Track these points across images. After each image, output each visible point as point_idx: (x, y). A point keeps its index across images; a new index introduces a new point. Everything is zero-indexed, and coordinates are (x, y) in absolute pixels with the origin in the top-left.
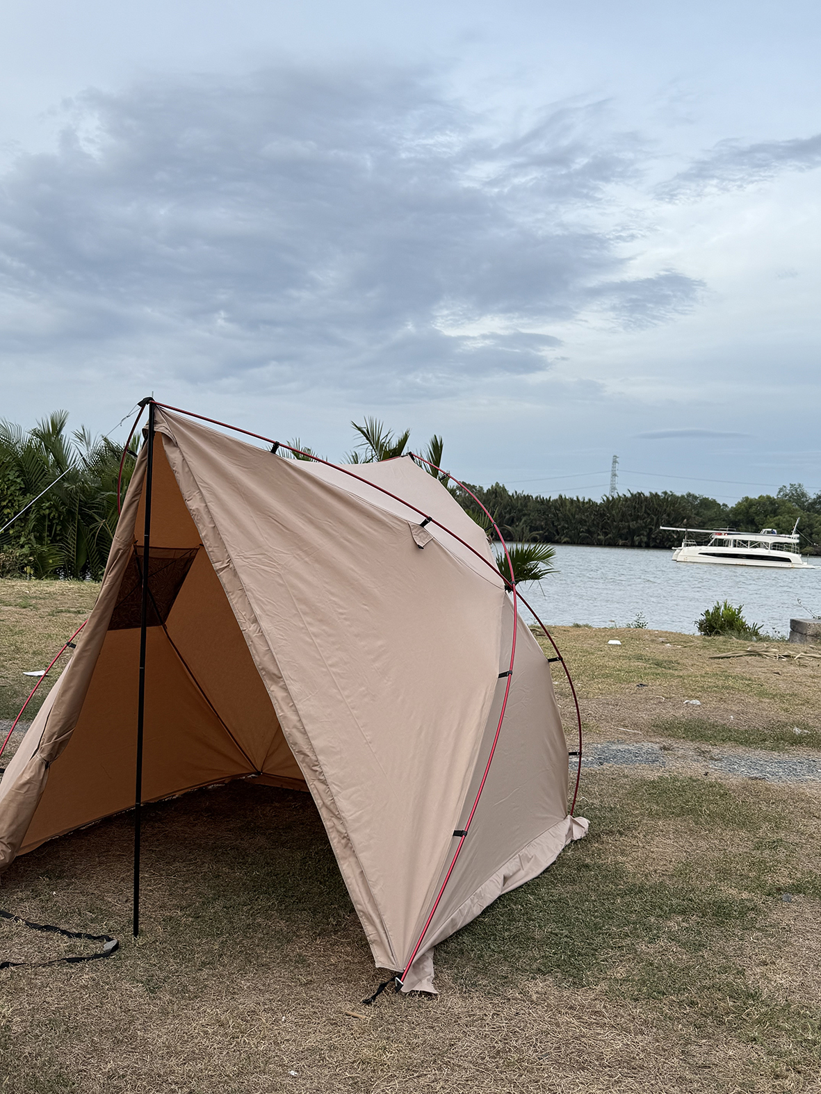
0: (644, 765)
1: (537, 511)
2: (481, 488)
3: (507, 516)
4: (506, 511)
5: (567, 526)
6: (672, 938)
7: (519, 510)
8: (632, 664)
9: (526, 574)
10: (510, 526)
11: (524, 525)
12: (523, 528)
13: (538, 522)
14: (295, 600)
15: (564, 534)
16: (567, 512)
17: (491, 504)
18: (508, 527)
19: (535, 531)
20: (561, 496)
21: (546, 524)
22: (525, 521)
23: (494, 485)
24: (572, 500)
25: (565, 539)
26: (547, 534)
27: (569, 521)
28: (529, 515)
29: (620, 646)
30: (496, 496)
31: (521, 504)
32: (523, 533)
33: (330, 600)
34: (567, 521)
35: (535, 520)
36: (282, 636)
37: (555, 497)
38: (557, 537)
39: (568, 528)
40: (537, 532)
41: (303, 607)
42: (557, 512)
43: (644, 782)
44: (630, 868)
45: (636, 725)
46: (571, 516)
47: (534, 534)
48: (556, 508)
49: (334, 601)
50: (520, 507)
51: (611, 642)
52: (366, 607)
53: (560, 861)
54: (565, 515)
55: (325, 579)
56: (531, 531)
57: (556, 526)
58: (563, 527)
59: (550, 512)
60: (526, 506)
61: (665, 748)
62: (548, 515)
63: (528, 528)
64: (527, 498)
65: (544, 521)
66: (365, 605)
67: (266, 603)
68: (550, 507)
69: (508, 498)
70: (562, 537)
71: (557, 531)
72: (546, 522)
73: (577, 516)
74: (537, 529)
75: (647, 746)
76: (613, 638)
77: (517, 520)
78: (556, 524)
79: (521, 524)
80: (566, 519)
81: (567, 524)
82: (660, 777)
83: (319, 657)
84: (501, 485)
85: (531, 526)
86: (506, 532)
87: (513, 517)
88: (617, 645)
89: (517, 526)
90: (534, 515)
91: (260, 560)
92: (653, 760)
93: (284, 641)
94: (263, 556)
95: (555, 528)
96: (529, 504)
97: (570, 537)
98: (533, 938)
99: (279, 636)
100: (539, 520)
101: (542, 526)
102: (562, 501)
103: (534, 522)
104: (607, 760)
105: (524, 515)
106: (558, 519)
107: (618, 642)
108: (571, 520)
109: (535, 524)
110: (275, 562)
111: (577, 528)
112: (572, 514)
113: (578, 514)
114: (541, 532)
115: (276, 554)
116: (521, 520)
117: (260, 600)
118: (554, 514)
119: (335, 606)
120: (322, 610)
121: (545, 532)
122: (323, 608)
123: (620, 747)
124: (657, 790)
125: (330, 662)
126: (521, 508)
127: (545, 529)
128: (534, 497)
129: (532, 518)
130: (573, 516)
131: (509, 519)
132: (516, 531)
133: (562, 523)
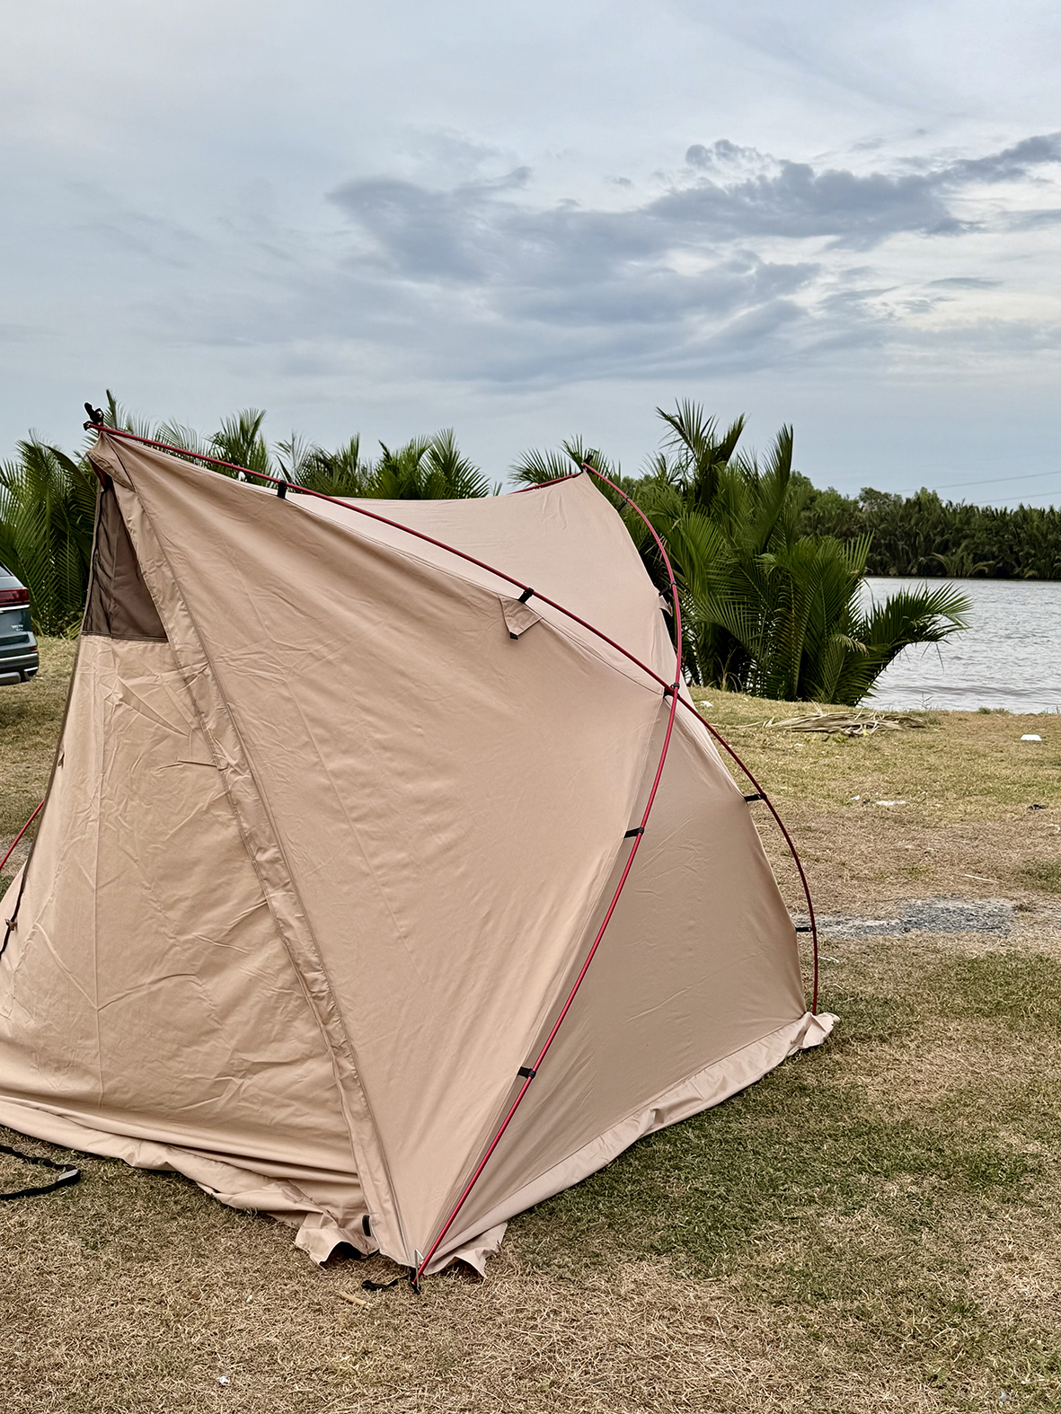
0: (975, 933)
1: (986, 530)
2: (899, 497)
3: (938, 540)
4: (935, 531)
5: (1033, 552)
6: (884, 1209)
7: (957, 530)
8: (1040, 773)
9: (917, 634)
10: (942, 554)
11: (965, 553)
12: (962, 557)
13: (987, 548)
14: (307, 722)
15: (1028, 565)
16: (1035, 531)
17: (913, 522)
18: (940, 556)
19: (982, 561)
20: (1022, 507)
21: (1000, 550)
22: (966, 546)
23: (919, 492)
24: (1042, 513)
25: (1030, 573)
26: (1001, 565)
27: (1037, 544)
28: (973, 536)
29: (1038, 743)
30: (920, 510)
31: (960, 520)
32: (963, 564)
33: (364, 720)
34: (1034, 545)
35: (983, 544)
36: (283, 777)
37: (1013, 507)
38: (1017, 570)
39: (1035, 555)
40: (985, 563)
41: (319, 731)
42: (1019, 531)
43: (961, 961)
44: (873, 1095)
45: (995, 871)
46: (1040, 537)
47: (981, 565)
48: (1017, 526)
49: (369, 722)
50: (958, 525)
51: (1026, 737)
52: (419, 730)
53: (768, 1080)
54: (1030, 536)
55: (357, 688)
56: (975, 562)
57: (1016, 553)
58: (1028, 553)
59: (1007, 531)
60: (968, 522)
61: (1021, 908)
62: (1003, 536)
63: (971, 557)
64: (969, 511)
65: (997, 546)
66: (419, 727)
67: (261, 727)
68: (1006, 524)
69: (939, 511)
70: (1026, 570)
71: (1017, 560)
72: (1000, 547)
73: (1050, 537)
74: (985, 558)
75: (995, 903)
76: (1033, 730)
77: (954, 545)
78: (1016, 549)
79: (960, 550)
80: (1032, 541)
81: (1034, 548)
82: (991, 955)
83: (338, 807)
84: (930, 491)
85: (975, 554)
86: (935, 563)
87: (947, 541)
88: (1034, 742)
89: (953, 554)
90: (981, 537)
91: (256, 661)
92: (994, 924)
93: (285, 785)
94: (261, 656)
95: (1014, 556)
96: (973, 520)
97: (1038, 570)
98: (667, 1197)
99: (278, 778)
100: (989, 544)
101: (993, 553)
102: (1025, 515)
103: (981, 548)
104: (918, 925)
105: (965, 537)
106: (1020, 542)
107: (1037, 738)
108: (1040, 543)
109: (983, 551)
110: (280, 664)
111: (1049, 556)
112: (1042, 534)
113: (1052, 533)
114: (991, 562)
115: (281, 652)
116: (960, 544)
117: (251, 723)
118: (1013, 534)
119: (371, 729)
120: (350, 736)
121: (998, 563)
122: (349, 733)
123: (951, 905)
124: (973, 973)
125: (354, 815)
126: (960, 526)
127: (998, 557)
128: (980, 510)
129: (978, 541)
130: (1045, 536)
131: (940, 544)
132: (952, 561)
133: (1026, 548)
